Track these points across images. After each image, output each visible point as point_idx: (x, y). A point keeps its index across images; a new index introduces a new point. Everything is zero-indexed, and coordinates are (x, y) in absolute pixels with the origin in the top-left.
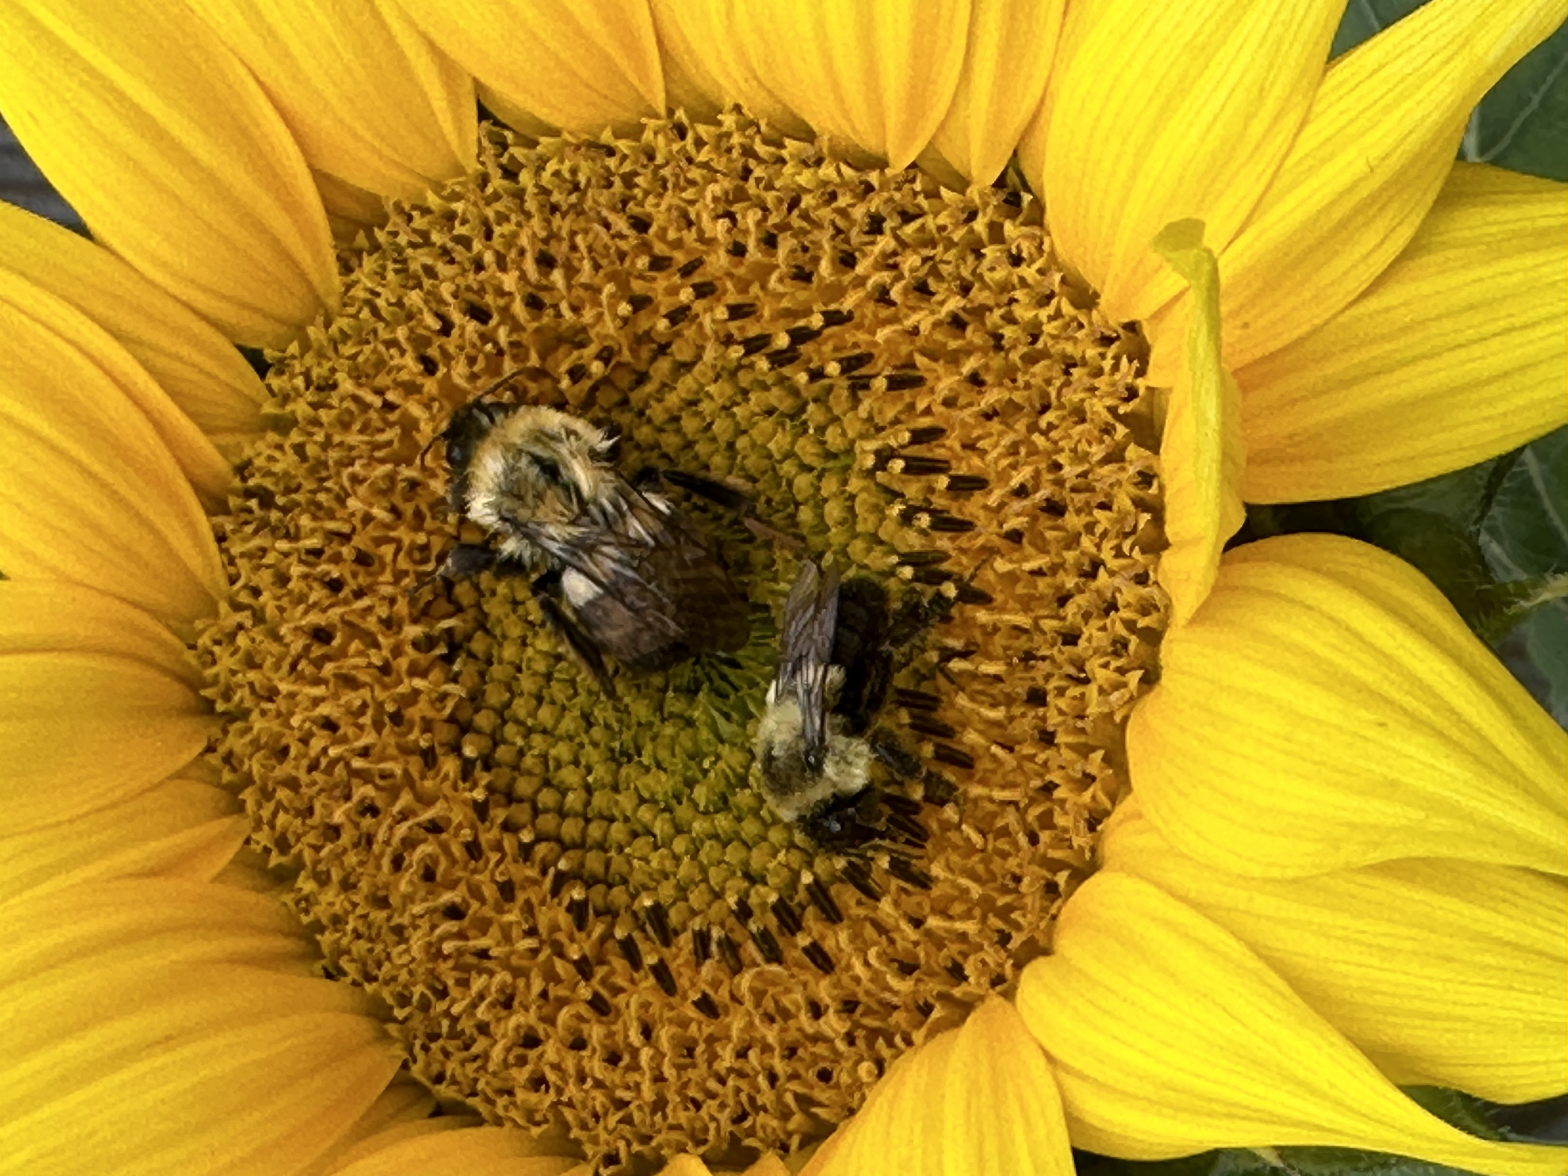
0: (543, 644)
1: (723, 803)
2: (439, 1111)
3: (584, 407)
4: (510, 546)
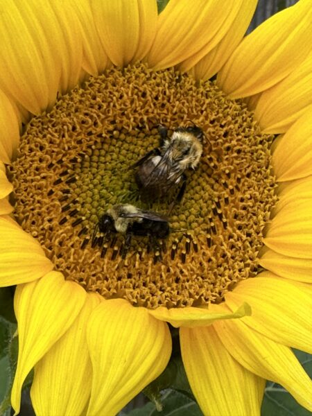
0: (142, 151)
1: (102, 197)
2: (23, 125)
3: (202, 162)
4: (167, 142)
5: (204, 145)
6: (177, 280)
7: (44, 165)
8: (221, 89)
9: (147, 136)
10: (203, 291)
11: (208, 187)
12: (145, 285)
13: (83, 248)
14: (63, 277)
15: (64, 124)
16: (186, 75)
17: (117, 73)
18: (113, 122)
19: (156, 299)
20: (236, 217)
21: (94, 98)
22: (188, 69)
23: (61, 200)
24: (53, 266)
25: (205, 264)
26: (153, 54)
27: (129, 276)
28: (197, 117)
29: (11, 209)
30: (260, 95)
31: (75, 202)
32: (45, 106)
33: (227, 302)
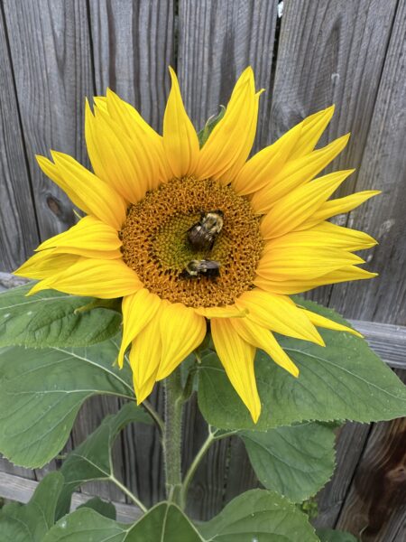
1: (170, 248)
2: (128, 210)
3: (223, 229)
4: (204, 219)
5: (224, 220)
6: (210, 293)
7: (139, 231)
8: (233, 190)
9: (194, 215)
10: (223, 298)
11: (226, 243)
12: (192, 295)
13: (160, 275)
14: (148, 291)
15: (150, 209)
16: (215, 183)
17: (178, 182)
18: (176, 208)
19: (198, 303)
20: (241, 258)
21: (166, 195)
22: (215, 180)
23: (148, 250)
24: (143, 285)
25: (225, 284)
26: (198, 171)
27: (184, 290)
28: (220, 205)
29: (122, 255)
30: (253, 194)
31: (155, 251)
32: (139, 200)
33: (236, 304)
